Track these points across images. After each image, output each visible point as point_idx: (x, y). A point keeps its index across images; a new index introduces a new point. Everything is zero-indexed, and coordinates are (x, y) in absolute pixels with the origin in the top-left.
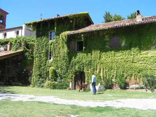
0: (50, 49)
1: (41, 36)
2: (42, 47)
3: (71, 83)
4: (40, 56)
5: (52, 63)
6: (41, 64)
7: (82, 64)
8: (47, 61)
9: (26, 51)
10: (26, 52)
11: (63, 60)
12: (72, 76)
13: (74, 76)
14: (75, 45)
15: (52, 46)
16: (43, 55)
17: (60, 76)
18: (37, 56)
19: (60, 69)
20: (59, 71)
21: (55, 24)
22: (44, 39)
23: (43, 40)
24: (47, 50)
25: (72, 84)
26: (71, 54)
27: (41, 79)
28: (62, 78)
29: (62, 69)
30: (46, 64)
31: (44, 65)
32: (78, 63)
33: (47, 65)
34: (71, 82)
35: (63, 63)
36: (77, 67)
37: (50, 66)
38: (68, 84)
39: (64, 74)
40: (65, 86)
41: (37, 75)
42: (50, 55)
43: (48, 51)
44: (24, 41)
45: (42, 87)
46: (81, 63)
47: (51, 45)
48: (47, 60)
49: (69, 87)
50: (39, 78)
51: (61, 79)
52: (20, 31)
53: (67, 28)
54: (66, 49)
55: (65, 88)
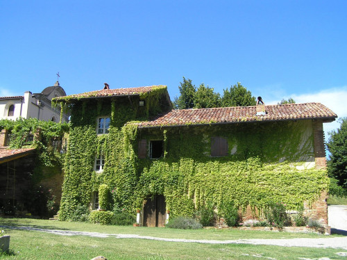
0: (100, 152)
1: (83, 125)
2: (84, 146)
3: (138, 214)
4: (79, 163)
5: (103, 176)
6: (80, 177)
7: (160, 182)
8: (93, 173)
9: (42, 150)
10: (42, 152)
11: (125, 172)
12: (142, 203)
13: (144, 202)
14: (147, 147)
15: (104, 145)
16: (84, 160)
17: (118, 200)
18: (73, 162)
19: (118, 188)
20: (116, 191)
21: (113, 106)
22: (88, 130)
23: (86, 133)
24: (93, 152)
25: (141, 216)
26: (142, 162)
27: (79, 206)
28: (122, 205)
29: (121, 189)
30: (90, 179)
31: (86, 180)
32: (154, 179)
33: (92, 180)
34: (139, 212)
35: (127, 180)
36: (151, 186)
37: (99, 183)
38: (133, 215)
39: (126, 199)
40: (127, 221)
41: (73, 199)
42: (98, 162)
43: (94, 153)
44: (38, 129)
46: (158, 180)
47: (102, 143)
48: (92, 170)
49: (136, 221)
50: (76, 204)
51: (121, 206)
52: (17, 106)
53: (134, 116)
54: (130, 154)
55: (129, 224)
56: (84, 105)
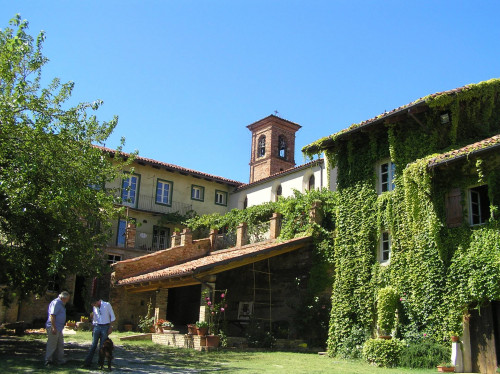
0: (382, 225)
1: (353, 184)
2: (357, 220)
3: (454, 345)
4: (353, 252)
5: (388, 271)
6: (356, 276)
7: (489, 273)
8: (374, 267)
9: (322, 237)
10: (322, 240)
11: (424, 260)
12: (459, 319)
13: (465, 317)
14: (463, 203)
15: (387, 213)
16: (359, 245)
17: (415, 318)
18: (344, 250)
19: (414, 292)
20: (412, 300)
21: (390, 137)
22: (363, 190)
23: (360, 196)
24: (372, 228)
25: (460, 347)
26: (451, 237)
27: (354, 331)
28: (424, 327)
29: (420, 293)
30: (370, 277)
31: (364, 282)
32: (475, 267)
33: (373, 280)
34: (457, 340)
35: (423, 272)
36: (471, 282)
37: (383, 285)
38: (444, 347)
39: (430, 312)
40: (430, 358)
41: (344, 317)
43: (373, 231)
44: (313, 204)
45: (356, 356)
46: (485, 269)
47: (383, 208)
48: (372, 262)
49: (448, 360)
50: (351, 327)
51: (421, 328)
52: (317, 175)
54: (431, 220)
55: (432, 365)
56: (350, 146)
